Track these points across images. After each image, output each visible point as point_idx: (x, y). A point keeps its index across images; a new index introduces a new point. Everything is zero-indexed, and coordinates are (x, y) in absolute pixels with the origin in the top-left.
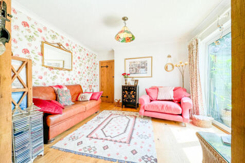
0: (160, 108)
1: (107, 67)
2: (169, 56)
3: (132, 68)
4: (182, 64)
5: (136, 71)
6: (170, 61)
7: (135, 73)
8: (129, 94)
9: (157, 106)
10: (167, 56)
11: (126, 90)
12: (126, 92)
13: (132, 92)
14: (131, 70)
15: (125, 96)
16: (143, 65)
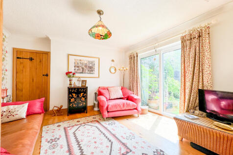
0: (122, 106)
1: (31, 59)
2: (113, 61)
3: (78, 67)
4: (125, 69)
5: (83, 71)
6: (113, 64)
7: (81, 73)
8: (78, 96)
9: (119, 105)
10: (111, 60)
11: (74, 92)
12: (74, 95)
13: (82, 94)
14: (77, 68)
15: (72, 100)
16: (91, 65)
